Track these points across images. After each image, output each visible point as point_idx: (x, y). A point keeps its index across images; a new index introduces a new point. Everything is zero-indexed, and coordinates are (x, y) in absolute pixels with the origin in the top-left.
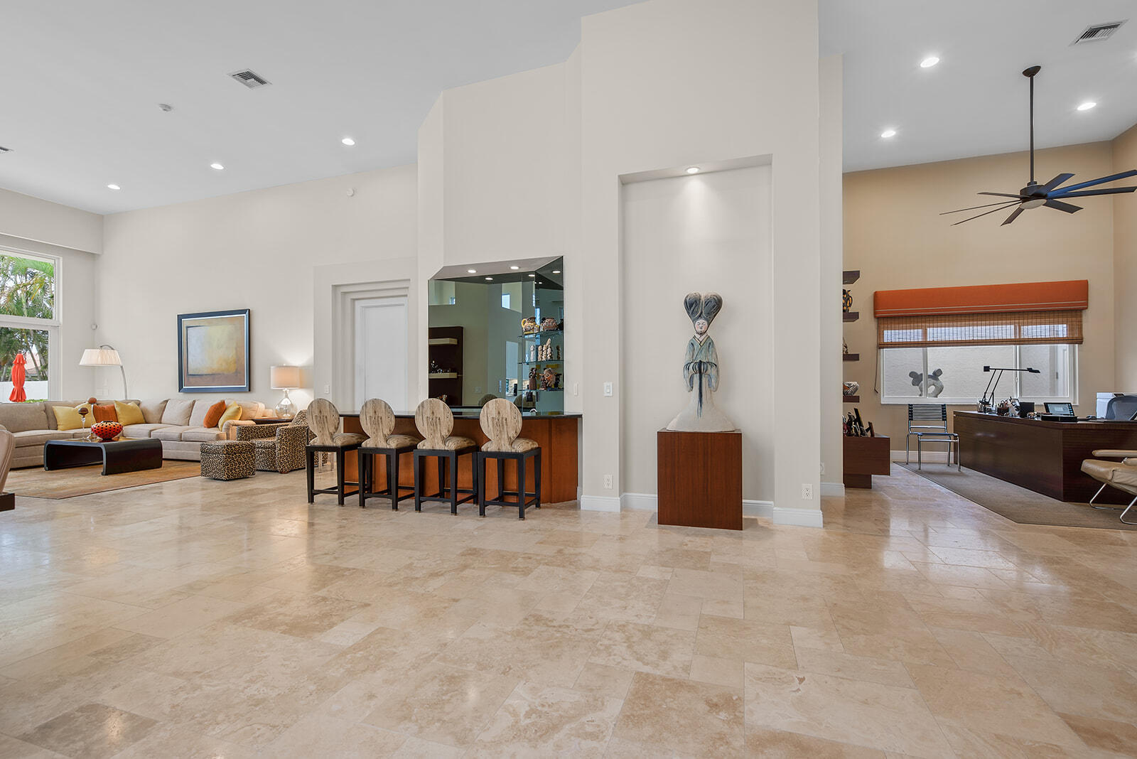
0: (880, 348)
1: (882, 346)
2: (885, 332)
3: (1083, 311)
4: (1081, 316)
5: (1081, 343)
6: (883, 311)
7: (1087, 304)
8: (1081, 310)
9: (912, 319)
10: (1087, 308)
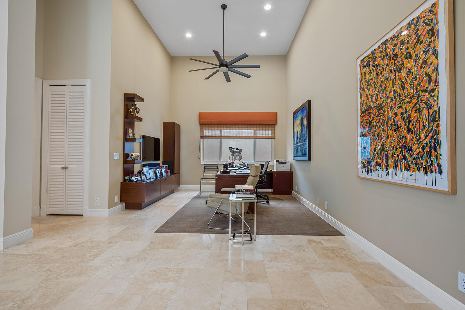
0: (201, 138)
1: (202, 137)
2: (204, 131)
3: (276, 125)
4: (275, 127)
5: (275, 139)
6: (204, 121)
7: (276, 122)
8: (275, 125)
9: (214, 126)
10: (276, 124)
